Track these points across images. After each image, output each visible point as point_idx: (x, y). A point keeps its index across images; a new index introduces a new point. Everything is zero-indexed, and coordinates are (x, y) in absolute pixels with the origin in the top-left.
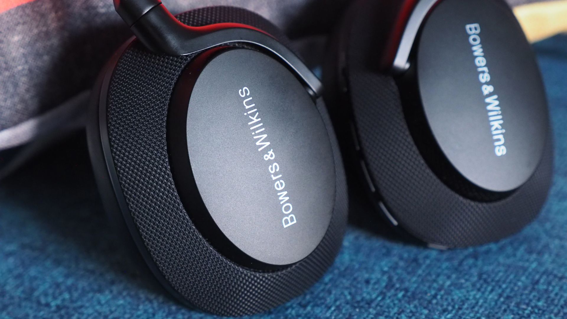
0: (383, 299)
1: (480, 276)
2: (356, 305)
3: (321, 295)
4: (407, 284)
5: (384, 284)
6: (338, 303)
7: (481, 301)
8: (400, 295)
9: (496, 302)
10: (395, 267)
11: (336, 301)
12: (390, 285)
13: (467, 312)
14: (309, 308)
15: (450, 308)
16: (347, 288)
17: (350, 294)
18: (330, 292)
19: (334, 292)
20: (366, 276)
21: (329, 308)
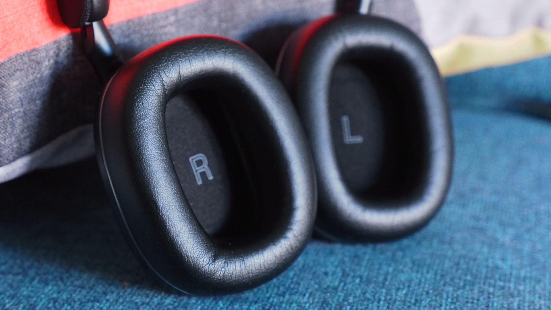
0: (345, 284)
1: (414, 263)
2: (325, 291)
3: (292, 286)
4: (358, 273)
5: (340, 274)
6: (310, 291)
7: (423, 280)
8: (358, 281)
9: (435, 279)
10: (343, 262)
11: (307, 289)
12: (345, 274)
13: (416, 288)
14: (287, 296)
15: (401, 287)
16: (311, 280)
17: (316, 283)
18: (299, 284)
19: (302, 283)
20: (323, 270)
21: (304, 295)
